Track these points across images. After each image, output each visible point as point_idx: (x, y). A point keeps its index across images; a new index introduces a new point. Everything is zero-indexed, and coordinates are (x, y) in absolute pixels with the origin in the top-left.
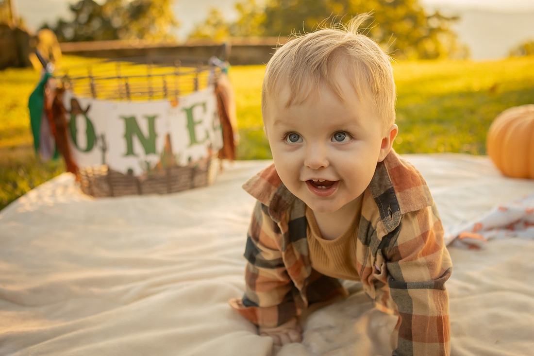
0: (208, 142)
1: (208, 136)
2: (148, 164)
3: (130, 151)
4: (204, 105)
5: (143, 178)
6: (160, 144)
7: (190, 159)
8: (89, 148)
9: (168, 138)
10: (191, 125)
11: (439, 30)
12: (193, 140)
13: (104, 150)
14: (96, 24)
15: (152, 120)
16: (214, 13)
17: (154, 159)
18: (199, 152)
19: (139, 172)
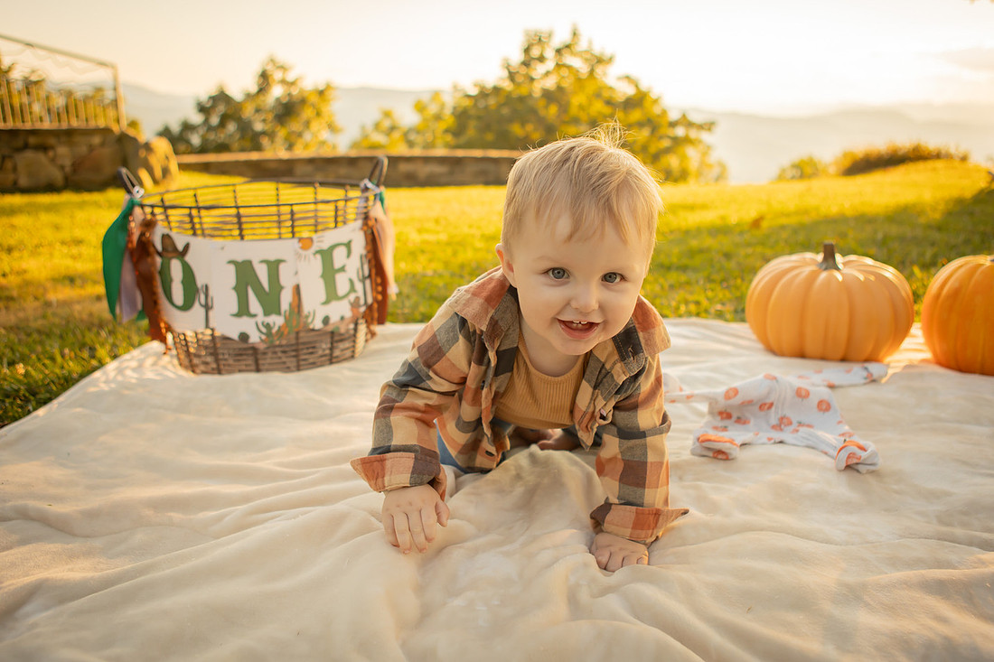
0: (352, 297)
1: (353, 289)
2: (268, 326)
3: (244, 310)
4: (348, 245)
5: (262, 347)
6: (286, 299)
7: (326, 321)
8: (187, 306)
9: (297, 289)
10: (329, 273)
11: (687, 140)
12: (332, 295)
13: (207, 308)
14: (231, 127)
15: (274, 266)
16: (387, 114)
17: (277, 321)
18: (340, 311)
19: (255, 338)
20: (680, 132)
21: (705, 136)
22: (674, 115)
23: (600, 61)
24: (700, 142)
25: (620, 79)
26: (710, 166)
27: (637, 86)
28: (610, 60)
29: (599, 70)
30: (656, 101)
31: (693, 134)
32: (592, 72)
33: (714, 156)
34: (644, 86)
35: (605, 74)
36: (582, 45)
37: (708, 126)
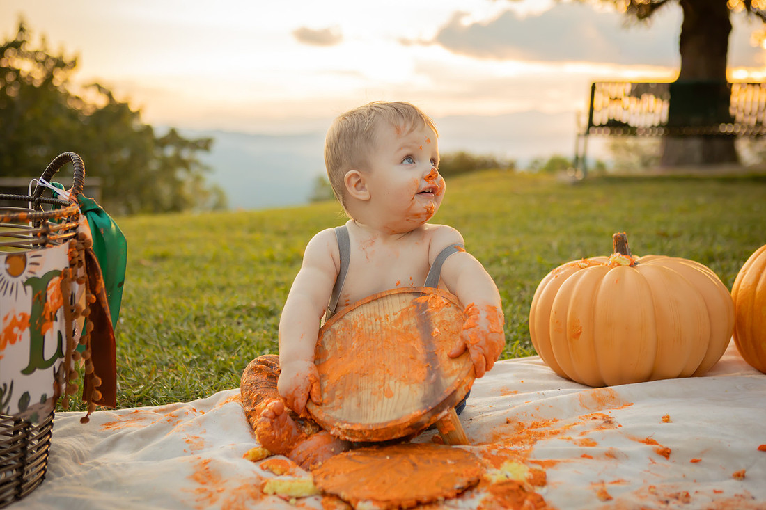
11: (178, 162)
20: (170, 151)
21: (201, 156)
22: (160, 132)
23: (60, 64)
24: (197, 163)
25: (86, 87)
26: (205, 194)
27: (110, 95)
28: (74, 64)
29: (59, 77)
30: (136, 114)
31: (186, 154)
32: (49, 78)
33: (209, 180)
34: (119, 98)
35: (66, 81)
36: (33, 45)
37: (204, 144)
